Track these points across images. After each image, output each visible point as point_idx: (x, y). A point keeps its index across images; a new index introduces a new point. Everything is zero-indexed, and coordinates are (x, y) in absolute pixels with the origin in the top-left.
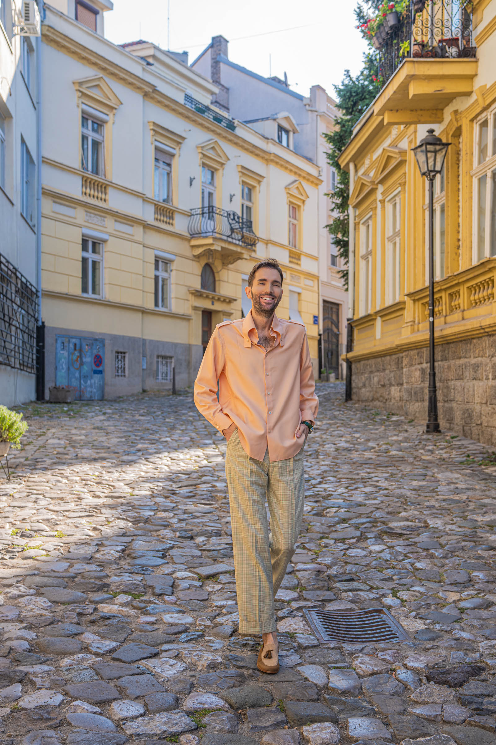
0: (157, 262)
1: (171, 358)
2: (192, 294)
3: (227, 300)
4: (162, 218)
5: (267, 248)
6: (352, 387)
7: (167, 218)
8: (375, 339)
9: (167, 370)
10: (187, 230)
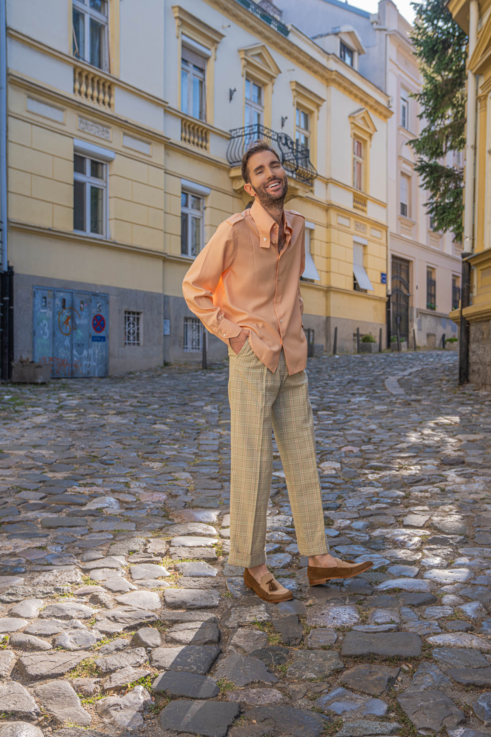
0: (185, 195)
4: (192, 138)
5: (327, 188)
6: (470, 361)
7: (198, 138)
9: (199, 336)
10: (225, 157)
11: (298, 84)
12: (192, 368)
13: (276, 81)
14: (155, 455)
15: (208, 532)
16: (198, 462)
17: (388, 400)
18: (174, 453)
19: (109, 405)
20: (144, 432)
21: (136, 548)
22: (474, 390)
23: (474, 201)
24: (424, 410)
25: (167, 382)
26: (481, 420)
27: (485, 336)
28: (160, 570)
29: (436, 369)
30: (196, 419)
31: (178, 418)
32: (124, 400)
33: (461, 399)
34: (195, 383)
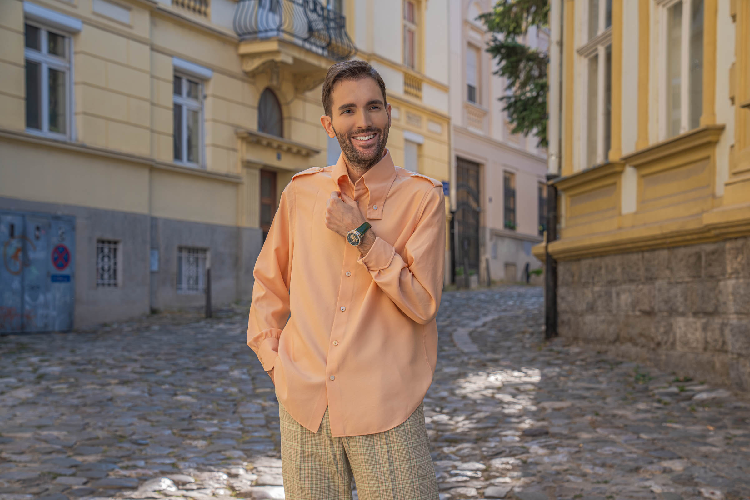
0: (177, 80)
1: (204, 250)
2: (243, 139)
3: (304, 152)
4: (186, 2)
6: (559, 310)
8: (620, 214)
9: (197, 272)
10: (231, 26)
12: (191, 316)
16: (247, 439)
17: (458, 360)
19: (105, 373)
20: (167, 405)
22: (564, 347)
23: (561, 110)
25: (165, 338)
26: (570, 384)
27: (576, 278)
29: (517, 317)
30: (226, 388)
31: (204, 387)
32: (122, 364)
33: (547, 359)
34: (203, 339)
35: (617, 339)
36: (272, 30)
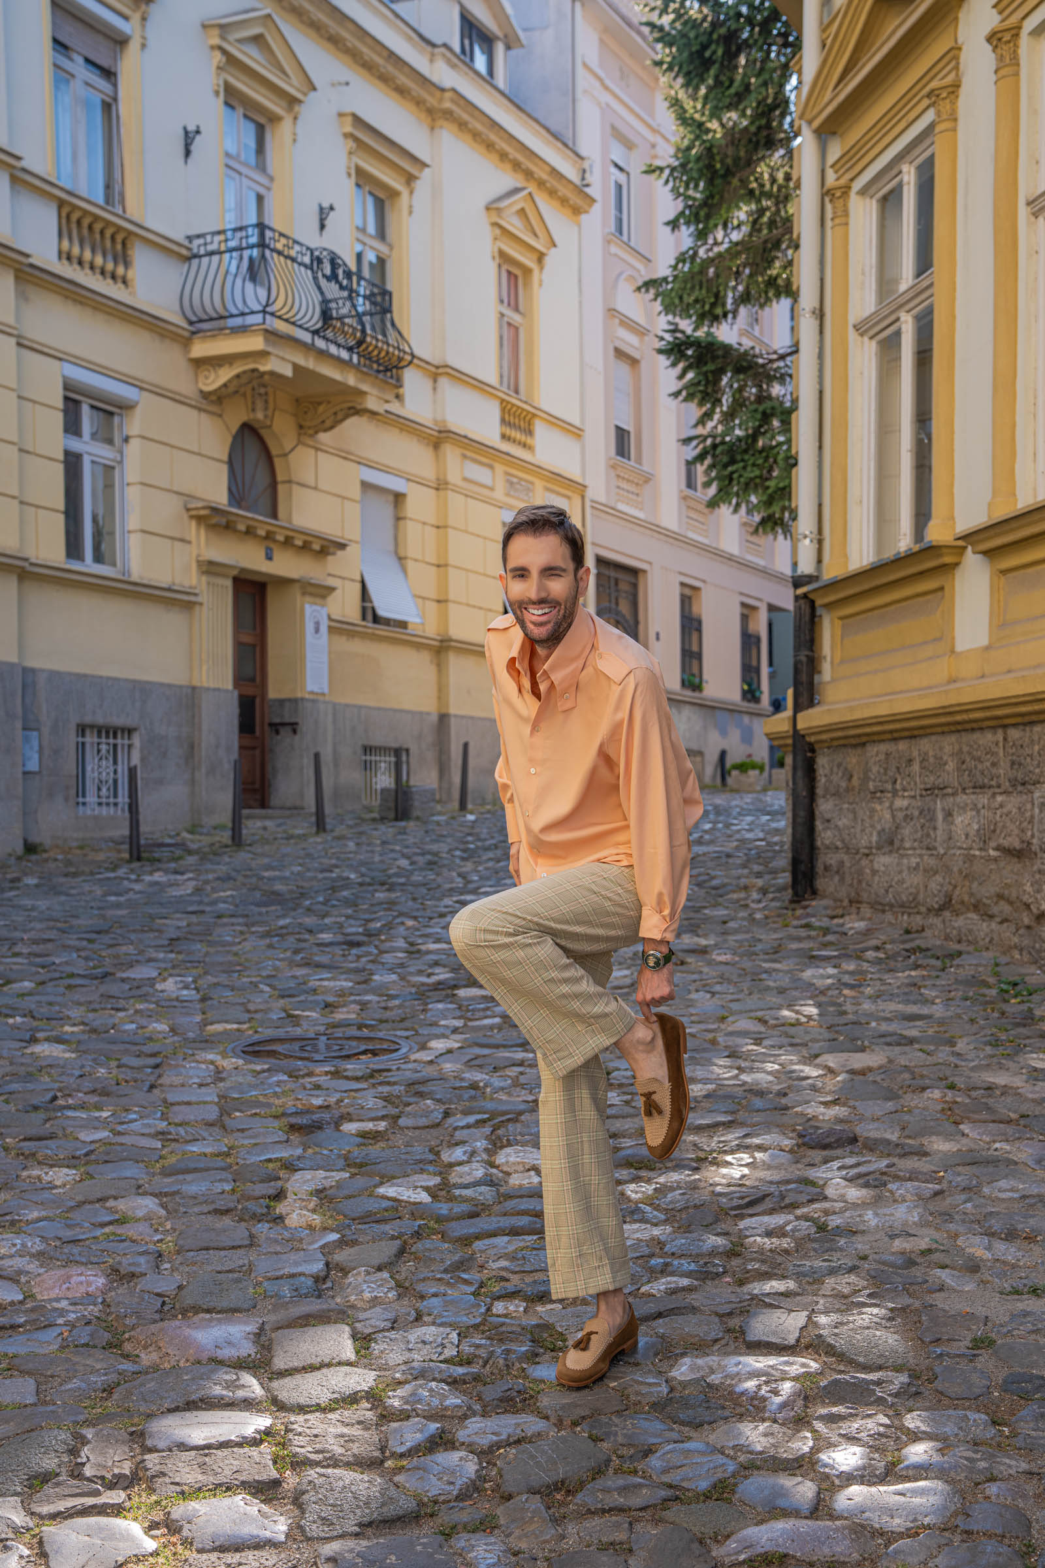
0: (71, 405)
1: (130, 731)
2: (199, 519)
3: (316, 547)
4: (88, 255)
5: (435, 389)
6: (819, 843)
7: (104, 255)
8: (953, 651)
9: (115, 772)
10: (177, 307)
11: (357, 120)
12: (101, 856)
13: (303, 110)
14: (48, 1142)
15: (241, 1394)
16: (173, 1160)
18: (103, 1134)
20: (9, 1069)
21: (49, 1463)
22: (833, 917)
23: (820, 447)
24: (723, 979)
25: (42, 904)
26: (867, 1006)
27: (855, 781)
28: (128, 1537)
29: (728, 856)
30: (144, 1022)
31: (98, 1020)
33: (805, 945)
34: (118, 906)
35: (947, 904)
36: (253, 313)
